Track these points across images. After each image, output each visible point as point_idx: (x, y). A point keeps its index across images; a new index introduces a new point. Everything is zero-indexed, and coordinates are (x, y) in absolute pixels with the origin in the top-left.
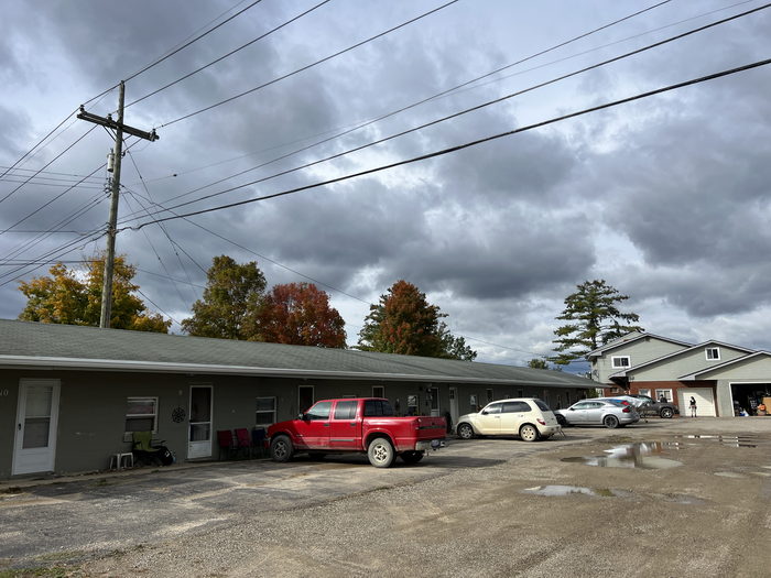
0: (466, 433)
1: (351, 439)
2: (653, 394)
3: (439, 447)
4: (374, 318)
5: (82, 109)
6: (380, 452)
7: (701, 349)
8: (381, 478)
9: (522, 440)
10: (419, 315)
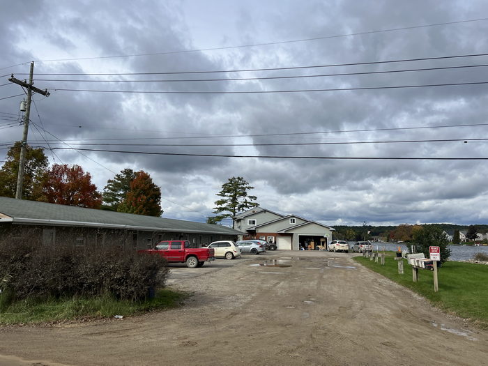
2: (266, 238)
4: (110, 188)
5: (12, 76)
6: (192, 262)
7: (288, 218)
9: (226, 259)
10: (152, 192)
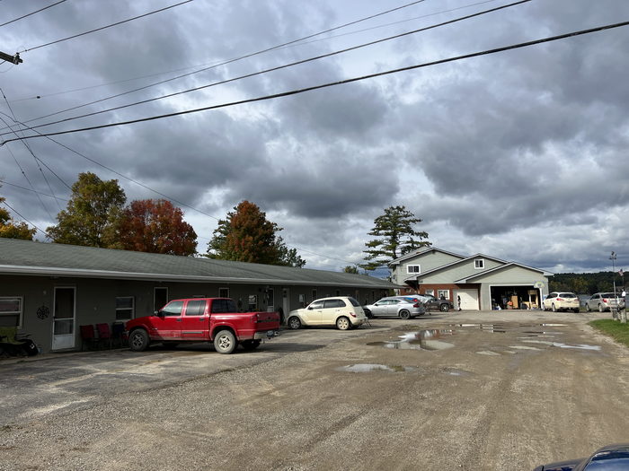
0: (295, 325)
1: (200, 331)
2: (435, 293)
3: (273, 336)
4: (221, 232)
6: (225, 341)
7: (471, 260)
8: (224, 363)
9: (338, 329)
10: (261, 231)
